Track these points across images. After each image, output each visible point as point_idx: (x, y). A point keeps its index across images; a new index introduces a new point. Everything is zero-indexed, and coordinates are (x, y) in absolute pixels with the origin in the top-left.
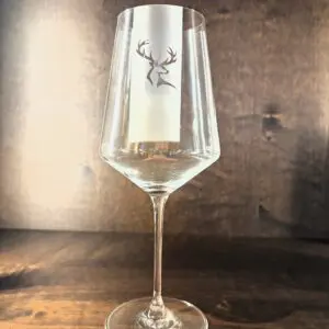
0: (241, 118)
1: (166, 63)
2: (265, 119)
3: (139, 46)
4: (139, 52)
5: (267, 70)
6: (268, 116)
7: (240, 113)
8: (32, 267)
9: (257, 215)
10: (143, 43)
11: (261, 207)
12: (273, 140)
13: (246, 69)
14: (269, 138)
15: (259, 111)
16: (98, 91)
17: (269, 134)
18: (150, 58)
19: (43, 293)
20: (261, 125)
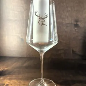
0: (67, 24)
1: (44, 18)
2: (74, 24)
3: (36, 13)
4: (35, 14)
5: (75, 9)
8: (6, 69)
9: (72, 53)
10: (37, 12)
11: (73, 50)
12: (77, 30)
13: (69, 9)
14: (76, 30)
16: (25, 16)
18: (39, 17)
19: (8, 78)
20: (73, 26)
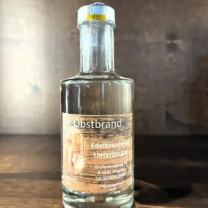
6: (169, 42)
7: (149, 40)
15: (162, 38)
17: (171, 55)
